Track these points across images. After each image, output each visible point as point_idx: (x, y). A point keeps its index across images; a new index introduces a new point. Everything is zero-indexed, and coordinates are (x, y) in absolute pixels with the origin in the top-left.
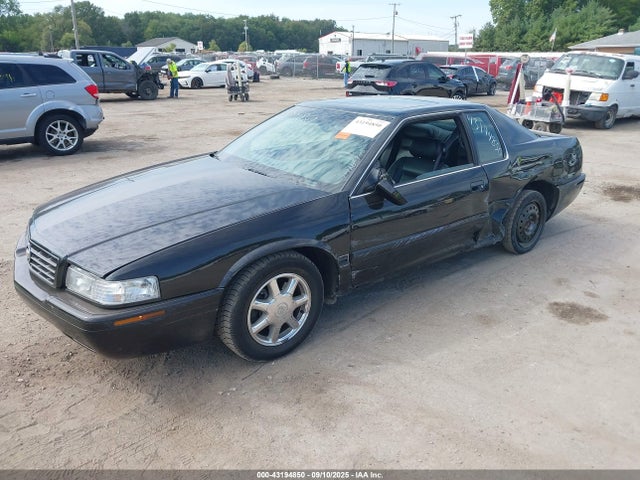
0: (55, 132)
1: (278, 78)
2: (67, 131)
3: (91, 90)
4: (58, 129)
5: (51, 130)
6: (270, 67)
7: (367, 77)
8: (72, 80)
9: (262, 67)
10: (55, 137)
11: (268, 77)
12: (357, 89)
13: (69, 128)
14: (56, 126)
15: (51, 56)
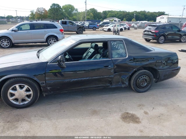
0: (51, 41)
1: (137, 29)
2: (54, 41)
3: (61, 30)
4: (52, 40)
5: (50, 40)
6: (136, 26)
7: (149, 29)
8: (57, 28)
9: (133, 26)
10: (51, 42)
11: (134, 29)
12: (146, 33)
13: (54, 40)
14: (51, 39)
15: (52, 22)
